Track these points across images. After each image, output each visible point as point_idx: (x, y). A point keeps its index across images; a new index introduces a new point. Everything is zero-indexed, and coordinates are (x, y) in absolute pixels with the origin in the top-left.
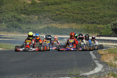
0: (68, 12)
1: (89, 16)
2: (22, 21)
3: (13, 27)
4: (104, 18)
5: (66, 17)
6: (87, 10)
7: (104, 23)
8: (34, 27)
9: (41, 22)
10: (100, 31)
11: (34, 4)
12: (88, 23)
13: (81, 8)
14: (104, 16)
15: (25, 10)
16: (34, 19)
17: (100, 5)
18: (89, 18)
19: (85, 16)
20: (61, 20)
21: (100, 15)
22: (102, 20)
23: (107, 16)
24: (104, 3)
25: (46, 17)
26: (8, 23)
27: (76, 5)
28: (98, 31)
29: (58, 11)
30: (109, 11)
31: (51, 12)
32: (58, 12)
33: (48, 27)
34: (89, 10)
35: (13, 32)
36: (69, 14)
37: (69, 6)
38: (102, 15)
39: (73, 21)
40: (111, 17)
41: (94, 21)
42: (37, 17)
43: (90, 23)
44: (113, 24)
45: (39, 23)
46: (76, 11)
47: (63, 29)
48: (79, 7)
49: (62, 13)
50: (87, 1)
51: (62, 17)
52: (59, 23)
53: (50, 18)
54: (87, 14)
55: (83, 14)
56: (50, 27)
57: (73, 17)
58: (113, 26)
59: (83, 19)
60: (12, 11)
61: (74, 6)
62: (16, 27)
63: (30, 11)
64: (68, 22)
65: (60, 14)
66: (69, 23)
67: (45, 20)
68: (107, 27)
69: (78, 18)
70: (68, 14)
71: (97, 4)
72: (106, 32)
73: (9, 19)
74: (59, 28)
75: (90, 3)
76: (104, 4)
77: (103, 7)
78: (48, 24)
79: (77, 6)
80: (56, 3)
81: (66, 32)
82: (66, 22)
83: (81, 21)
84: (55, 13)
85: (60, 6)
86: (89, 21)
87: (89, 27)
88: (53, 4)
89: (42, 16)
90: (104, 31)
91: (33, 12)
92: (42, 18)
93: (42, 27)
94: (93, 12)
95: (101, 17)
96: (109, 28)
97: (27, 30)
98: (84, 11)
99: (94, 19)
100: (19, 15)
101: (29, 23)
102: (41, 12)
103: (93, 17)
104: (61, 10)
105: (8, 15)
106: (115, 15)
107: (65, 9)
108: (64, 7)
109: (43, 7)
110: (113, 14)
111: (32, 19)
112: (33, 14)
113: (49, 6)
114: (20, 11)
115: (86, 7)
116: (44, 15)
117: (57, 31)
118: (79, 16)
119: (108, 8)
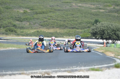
0: (53, 19)
1: (70, 22)
2: (16, 26)
3: (10, 31)
4: (81, 24)
5: (51, 23)
6: (68, 18)
7: (82, 28)
8: (26, 31)
9: (31, 27)
10: (79, 34)
11: (25, 13)
13: (63, 16)
14: (82, 22)
15: (18, 18)
16: (26, 25)
17: (79, 14)
19: (67, 23)
20: (48, 25)
21: (78, 21)
22: (80, 26)
23: (84, 22)
24: (81, 12)
25: (36, 23)
26: (6, 28)
29: (45, 18)
30: (86, 18)
31: (39, 19)
32: (45, 20)
33: (38, 32)
35: (10, 35)
36: (54, 21)
37: (53, 14)
38: (80, 21)
39: (57, 26)
40: (88, 24)
41: (74, 26)
42: (28, 23)
44: (91, 30)
46: (59, 19)
47: (50, 33)
48: (62, 15)
49: (48, 20)
50: (68, 11)
52: (46, 28)
53: (39, 24)
54: (68, 21)
55: (65, 21)
56: (39, 31)
57: (57, 24)
58: (92, 30)
59: (65, 25)
60: (9, 19)
61: (57, 15)
62: (12, 31)
63: (23, 18)
64: (53, 27)
66: (54, 28)
67: (35, 25)
68: (85, 31)
69: (61, 24)
70: (53, 21)
71: (76, 13)
73: (6, 25)
74: (47, 32)
75: (70, 13)
77: (81, 16)
78: (37, 29)
82: (51, 27)
84: (43, 20)
85: (46, 14)
86: (70, 27)
87: (70, 31)
88: (41, 13)
89: (32, 22)
90: (82, 34)
91: (25, 19)
92: (33, 24)
93: (33, 31)
95: (79, 23)
97: (21, 33)
98: (66, 18)
99: (74, 25)
100: (14, 21)
101: (22, 28)
102: (31, 19)
103: (73, 24)
104: (47, 18)
105: (6, 22)
107: (51, 17)
109: (33, 15)
110: (89, 21)
111: (24, 25)
112: (25, 21)
113: (38, 15)
114: (15, 18)
115: (67, 15)
116: (34, 22)
117: (45, 34)
118: (62, 23)
119: (85, 16)
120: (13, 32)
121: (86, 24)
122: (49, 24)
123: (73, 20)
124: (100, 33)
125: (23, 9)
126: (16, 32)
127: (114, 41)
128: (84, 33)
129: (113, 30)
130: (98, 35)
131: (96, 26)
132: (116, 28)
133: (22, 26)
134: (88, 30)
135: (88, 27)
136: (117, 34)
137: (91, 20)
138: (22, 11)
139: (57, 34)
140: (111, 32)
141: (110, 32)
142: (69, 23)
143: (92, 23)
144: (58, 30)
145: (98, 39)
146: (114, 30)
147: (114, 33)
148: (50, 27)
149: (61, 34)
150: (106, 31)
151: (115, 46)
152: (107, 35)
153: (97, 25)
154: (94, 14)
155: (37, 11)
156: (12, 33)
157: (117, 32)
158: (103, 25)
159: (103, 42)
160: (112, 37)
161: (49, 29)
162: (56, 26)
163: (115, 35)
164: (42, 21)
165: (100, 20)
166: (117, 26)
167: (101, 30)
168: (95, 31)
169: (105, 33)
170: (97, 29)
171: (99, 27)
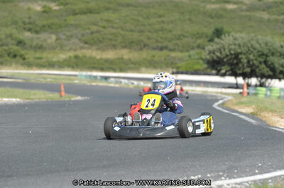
0: (113, 28)
1: (155, 35)
2: (25, 44)
3: (9, 55)
4: (182, 39)
5: (109, 37)
6: (149, 25)
8: (50, 56)
9: (61, 47)
10: (176, 64)
11: (47, 13)
12: (153, 49)
13: (138, 21)
14: (183, 35)
15: (30, 23)
16: (49, 41)
17: (175, 14)
18: (154, 38)
19: (147, 36)
20: (101, 42)
21: (174, 33)
22: (179, 44)
23: (187, 34)
24: (181, 11)
25: (72, 36)
27: (128, 13)
28: (172, 63)
29: (95, 24)
30: (192, 25)
31: (81, 27)
32: (94, 28)
33: (76, 57)
34: (153, 24)
35: (11, 66)
36: (117, 31)
38: (178, 32)
39: (123, 44)
40: (197, 38)
41: (164, 44)
42: (54, 37)
43: (156, 49)
44: (207, 52)
45: (59, 48)
46: (128, 26)
47: (106, 61)
48: (135, 17)
49: (103, 29)
50: (149, 7)
52: (97, 49)
53: (80, 40)
54: (150, 31)
56: (81, 55)
57: (123, 37)
59: (142, 41)
60: (7, 26)
61: (124, 17)
62: (15, 56)
63: (40, 25)
64: (114, 47)
65: (99, 32)
66: (115, 49)
67: (70, 42)
68: (190, 56)
70: (113, 31)
71: (168, 13)
72: (187, 66)
74: (98, 57)
76: (183, 13)
78: (75, 50)
79: (132, 17)
80: (90, 11)
81: (111, 66)
82: (109, 47)
83: (139, 44)
84: (89, 29)
85: (97, 15)
86: (155, 45)
87: (154, 56)
88: (85, 13)
89: (64, 35)
90: (183, 64)
91: (47, 27)
92: (65, 39)
93: (64, 56)
94: (162, 27)
95: (177, 36)
96: (193, 57)
97: (36, 61)
98: (144, 25)
99: (163, 40)
100: (19, 32)
101: (39, 48)
102: (61, 27)
103: (162, 38)
104: (100, 23)
106: (203, 34)
107: (108, 21)
108: (106, 18)
109: (65, 18)
110: (200, 31)
111: (45, 40)
112: (45, 31)
113: (78, 16)
114: (22, 24)
115: (148, 18)
116: (68, 34)
117: (94, 64)
118: (135, 36)
119: (190, 20)
120: (18, 58)
121: (192, 38)
122: (103, 38)
123: (162, 30)
124: (227, 61)
125: (40, 3)
126: (24, 59)
127: (264, 80)
128: (187, 60)
129: (261, 54)
130: (224, 65)
131: (218, 43)
132: (270, 50)
133: (40, 43)
134: (198, 54)
135: (199, 47)
136: (269, 63)
137: (205, 30)
138: (39, 8)
139: (124, 63)
140: (256, 59)
141: (254, 58)
142: (151, 37)
143: (207, 37)
144: (126, 54)
145: (224, 75)
146: (263, 54)
147: (263, 60)
148: (106, 46)
149: (133, 63)
150: (244, 56)
151: (269, 93)
152: (245, 65)
153: (222, 42)
154: (211, 16)
155: (74, 7)
156: (13, 60)
157: (271, 59)
158: (237, 42)
159: (237, 84)
160: (257, 70)
161: (103, 50)
162: (121, 42)
163: (263, 66)
164: (88, 31)
165: (226, 28)
166: (270, 44)
167: (232, 54)
168: (218, 57)
169: (242, 60)
170: (222, 50)
171: (227, 47)
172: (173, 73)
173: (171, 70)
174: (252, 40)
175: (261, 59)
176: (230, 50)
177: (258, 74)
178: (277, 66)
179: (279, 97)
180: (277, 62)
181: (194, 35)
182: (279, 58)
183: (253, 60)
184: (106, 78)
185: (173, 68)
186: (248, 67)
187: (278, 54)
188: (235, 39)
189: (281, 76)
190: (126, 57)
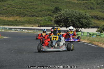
0: (12, 7)
1: (30, 10)
4: (41, 12)
5: (11, 11)
6: (27, 6)
7: (42, 15)
10: (39, 22)
12: (29, 16)
13: (23, 4)
14: (42, 10)
17: (38, 1)
18: (30, 12)
19: (27, 11)
20: (7, 13)
21: (38, 9)
22: (40, 14)
23: (44, 10)
27: (18, 1)
30: (45, 6)
32: (4, 8)
34: (29, 6)
36: (14, 9)
37: (13, 2)
38: (40, 9)
40: (48, 11)
41: (34, 14)
43: (31, 16)
46: (19, 6)
47: (10, 21)
48: (21, 3)
51: (8, 12)
52: (6, 17)
54: (28, 9)
55: (24, 9)
57: (17, 11)
59: (25, 13)
61: (17, 3)
64: (13, 15)
65: (6, 9)
66: (14, 16)
68: (45, 19)
69: (21, 12)
70: (12, 9)
71: (35, 1)
72: (44, 23)
74: (6, 20)
76: (41, 1)
77: (40, 3)
79: (20, 3)
80: (2, 1)
81: (12, 24)
82: (11, 15)
83: (24, 14)
84: (2, 8)
85: (5, 2)
86: (30, 14)
87: (30, 19)
94: (33, 7)
95: (39, 11)
96: (46, 20)
98: (25, 6)
99: (33, 12)
103: (33, 11)
104: (6, 6)
106: (50, 9)
107: (10, 5)
108: (9, 3)
115: (27, 3)
117: (5, 23)
118: (22, 10)
119: (44, 3)
121: (46, 11)
124: (63, 21)
127: (78, 29)
128: (44, 21)
130: (62, 23)
132: (81, 16)
134: (48, 18)
135: (48, 15)
137: (51, 8)
139: (17, 22)
140: (75, 20)
142: (28, 11)
143: (52, 11)
144: (18, 18)
145: (61, 27)
146: (78, 18)
147: (78, 20)
148: (9, 15)
149: (21, 22)
150: (70, 19)
151: (82, 34)
152: (71, 22)
153: (61, 13)
154: (53, 2)
157: (81, 20)
159: (67, 30)
160: (76, 25)
161: (8, 17)
162: (16, 13)
163: (79, 23)
164: (2, 9)
165: (60, 7)
166: (81, 14)
167: (65, 18)
168: (59, 19)
169: (69, 20)
170: (61, 16)
171: (63, 15)
172: (39, 26)
173: (38, 25)
174: (73, 12)
175: (77, 20)
176: (64, 16)
177: (76, 26)
178: (84, 23)
179: (87, 36)
180: (84, 21)
181: (47, 10)
182: (85, 19)
183: (74, 20)
184: (11, 29)
185: (38, 24)
186: (71, 23)
187: (84, 18)
188: (66, 12)
189: (86, 27)
190: (18, 20)
